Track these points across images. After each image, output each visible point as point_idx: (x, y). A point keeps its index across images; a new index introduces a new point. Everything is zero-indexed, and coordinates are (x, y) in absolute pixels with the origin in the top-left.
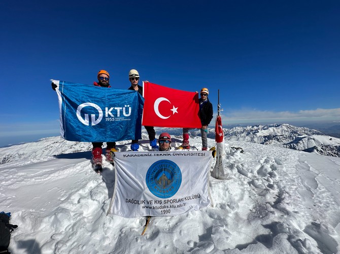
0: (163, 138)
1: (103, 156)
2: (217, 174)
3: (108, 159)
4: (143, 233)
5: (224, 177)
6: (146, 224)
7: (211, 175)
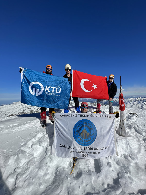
0: (83, 105)
1: (47, 116)
2: (121, 132)
3: (50, 119)
4: (71, 172)
5: (126, 135)
6: (73, 165)
7: (117, 133)
